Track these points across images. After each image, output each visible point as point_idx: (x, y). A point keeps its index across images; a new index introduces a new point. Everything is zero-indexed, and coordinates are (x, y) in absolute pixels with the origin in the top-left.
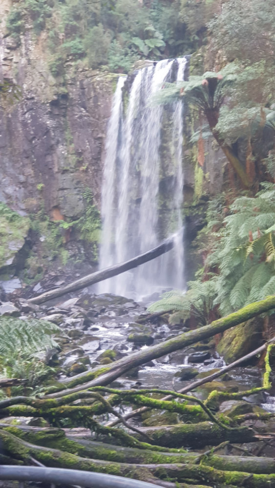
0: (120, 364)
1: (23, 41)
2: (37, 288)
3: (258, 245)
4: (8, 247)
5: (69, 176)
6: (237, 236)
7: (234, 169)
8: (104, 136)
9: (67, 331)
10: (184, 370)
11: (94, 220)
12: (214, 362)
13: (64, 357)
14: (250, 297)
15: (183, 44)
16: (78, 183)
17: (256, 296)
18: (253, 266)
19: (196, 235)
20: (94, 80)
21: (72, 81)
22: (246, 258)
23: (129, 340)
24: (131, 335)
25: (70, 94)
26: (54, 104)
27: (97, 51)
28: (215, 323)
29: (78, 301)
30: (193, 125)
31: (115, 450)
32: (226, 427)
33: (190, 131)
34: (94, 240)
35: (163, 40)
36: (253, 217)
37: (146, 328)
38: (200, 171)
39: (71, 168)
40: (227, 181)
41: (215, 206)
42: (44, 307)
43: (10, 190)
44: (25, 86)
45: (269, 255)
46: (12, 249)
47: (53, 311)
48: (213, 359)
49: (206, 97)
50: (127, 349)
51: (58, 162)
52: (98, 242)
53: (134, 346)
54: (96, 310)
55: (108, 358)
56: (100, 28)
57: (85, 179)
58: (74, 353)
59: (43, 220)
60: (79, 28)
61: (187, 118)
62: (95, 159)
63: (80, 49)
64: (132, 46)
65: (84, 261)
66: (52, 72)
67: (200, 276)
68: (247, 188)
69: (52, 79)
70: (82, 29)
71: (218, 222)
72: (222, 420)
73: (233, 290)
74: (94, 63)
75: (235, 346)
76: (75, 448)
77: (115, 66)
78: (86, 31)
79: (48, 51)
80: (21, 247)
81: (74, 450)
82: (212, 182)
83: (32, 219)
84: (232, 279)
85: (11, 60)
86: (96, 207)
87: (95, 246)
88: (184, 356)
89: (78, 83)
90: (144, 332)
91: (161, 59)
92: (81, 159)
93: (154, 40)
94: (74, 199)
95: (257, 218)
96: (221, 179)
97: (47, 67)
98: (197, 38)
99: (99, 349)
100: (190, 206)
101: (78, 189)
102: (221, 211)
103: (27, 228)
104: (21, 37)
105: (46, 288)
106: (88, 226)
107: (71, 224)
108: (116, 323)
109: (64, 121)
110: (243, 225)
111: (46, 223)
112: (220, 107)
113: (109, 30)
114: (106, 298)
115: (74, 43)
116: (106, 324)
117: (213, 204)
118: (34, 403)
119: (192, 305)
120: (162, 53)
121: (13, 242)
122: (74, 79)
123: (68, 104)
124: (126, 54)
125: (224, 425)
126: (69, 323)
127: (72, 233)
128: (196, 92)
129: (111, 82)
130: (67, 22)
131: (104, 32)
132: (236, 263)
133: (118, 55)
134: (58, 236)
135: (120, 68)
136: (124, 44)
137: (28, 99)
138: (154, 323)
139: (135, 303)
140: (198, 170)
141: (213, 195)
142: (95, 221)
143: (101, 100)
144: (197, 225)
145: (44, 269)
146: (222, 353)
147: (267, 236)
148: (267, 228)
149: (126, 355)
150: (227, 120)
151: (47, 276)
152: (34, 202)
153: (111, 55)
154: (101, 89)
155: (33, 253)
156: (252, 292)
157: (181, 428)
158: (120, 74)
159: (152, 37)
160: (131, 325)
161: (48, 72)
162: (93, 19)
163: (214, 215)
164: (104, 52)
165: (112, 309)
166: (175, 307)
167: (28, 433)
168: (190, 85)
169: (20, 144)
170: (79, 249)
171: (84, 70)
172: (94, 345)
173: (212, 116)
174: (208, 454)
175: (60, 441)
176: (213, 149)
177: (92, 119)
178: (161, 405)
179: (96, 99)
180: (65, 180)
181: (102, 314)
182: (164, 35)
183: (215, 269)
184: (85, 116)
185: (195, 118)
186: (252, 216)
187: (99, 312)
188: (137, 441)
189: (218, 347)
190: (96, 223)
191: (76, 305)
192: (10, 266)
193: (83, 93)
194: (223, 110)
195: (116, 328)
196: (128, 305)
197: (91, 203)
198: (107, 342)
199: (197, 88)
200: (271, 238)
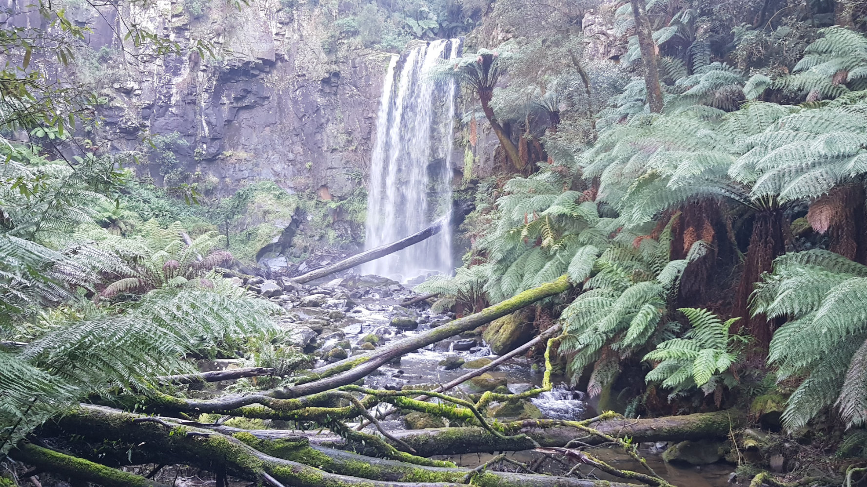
0: (380, 353)
1: (295, 16)
2: (303, 267)
3: (532, 228)
4: (274, 224)
5: (338, 155)
6: (510, 218)
7: (506, 152)
8: (374, 115)
9: (329, 312)
10: (449, 359)
13: (322, 340)
14: (522, 285)
15: (457, 27)
16: (347, 162)
17: (529, 283)
18: (527, 250)
19: (463, 219)
20: (366, 59)
21: (345, 59)
22: (520, 242)
23: (392, 324)
24: (395, 319)
25: (342, 72)
26: (325, 81)
27: (370, 30)
28: (485, 311)
29: (342, 282)
30: (464, 108)
31: (369, 462)
32: (500, 435)
33: (461, 113)
34: (361, 221)
35: (437, 21)
36: (527, 199)
37: (411, 312)
38: (471, 153)
39: (340, 147)
40: (498, 164)
41: (485, 189)
42: (307, 287)
43: (278, 168)
44: (296, 62)
45: (545, 239)
46: (279, 226)
47: (315, 291)
48: (479, 348)
49: (481, 76)
50: (390, 334)
51: (328, 141)
52: (365, 224)
53: (397, 330)
54: (360, 292)
55: (369, 344)
56: (374, 6)
57: (354, 158)
58: (334, 337)
59: (311, 199)
60: (352, 5)
61: (459, 100)
62: (364, 139)
63: (353, 27)
64: (406, 26)
65: (351, 242)
66: (324, 49)
67: (467, 260)
68: (518, 171)
69: (323, 56)
70: (356, 6)
71: (488, 205)
72: (495, 427)
73: (504, 275)
74: (367, 41)
75: (502, 334)
76: (320, 459)
77: (388, 45)
78: (360, 8)
79: (320, 27)
80: (287, 225)
81: (318, 463)
82: (482, 166)
83: (300, 198)
84: (504, 264)
85: (283, 35)
86: (364, 188)
87: (362, 227)
88: (449, 343)
89: (350, 61)
90: (408, 316)
91: (434, 39)
92: (350, 139)
93: (428, 21)
94: (342, 180)
95: (532, 200)
96: (491, 163)
97: (319, 44)
98: (470, 21)
99: (361, 332)
100: (458, 189)
101: (347, 169)
102: (491, 194)
103: (294, 206)
104: (294, 12)
105: (311, 266)
106: (356, 207)
107: (338, 204)
108: (380, 305)
109: (334, 100)
110: (517, 207)
111: (313, 202)
112: (493, 86)
113: (382, 9)
114: (370, 279)
115: (348, 20)
116: (370, 306)
117: (483, 187)
118: (271, 403)
119: (459, 290)
120: (435, 34)
121: (280, 220)
122: (346, 57)
123: (339, 82)
124: (399, 34)
125: (498, 433)
126: (331, 304)
127: (339, 212)
128: (470, 69)
129: (383, 61)
131: (378, 11)
132: (509, 247)
133: (391, 34)
134: (325, 216)
135: (393, 47)
136: (397, 24)
137: (299, 76)
138: (419, 307)
139: (400, 286)
140: (468, 153)
141: (482, 178)
142: (363, 202)
143: (373, 79)
144: (465, 209)
145: (310, 249)
146: (489, 340)
147: (542, 219)
148: (542, 211)
149: (388, 340)
150: (500, 99)
151: (313, 255)
152: (302, 180)
153: (384, 34)
154: (373, 68)
155: (299, 232)
156: (525, 278)
157: (448, 433)
158: (392, 54)
159: (426, 18)
160: (394, 308)
161: (320, 48)
163: (484, 198)
164: (378, 31)
165: (377, 291)
166: (440, 291)
167: (263, 441)
168: (464, 61)
169: (291, 121)
170: (346, 230)
171: (356, 49)
172: (355, 329)
173: (485, 93)
174: (479, 471)
175: (302, 451)
176: (484, 132)
177: (362, 98)
178: (425, 408)
179: (368, 78)
180: (334, 159)
181: (366, 295)
182: (438, 17)
183: (483, 255)
184: (356, 95)
185: (467, 100)
186: (526, 197)
187: (363, 294)
188: (395, 450)
189: (484, 334)
191: (340, 285)
192: (275, 244)
193: (355, 72)
194: (496, 91)
195: (379, 310)
196: (394, 287)
197: (360, 183)
198: (369, 325)
199: (471, 64)
200: (547, 222)
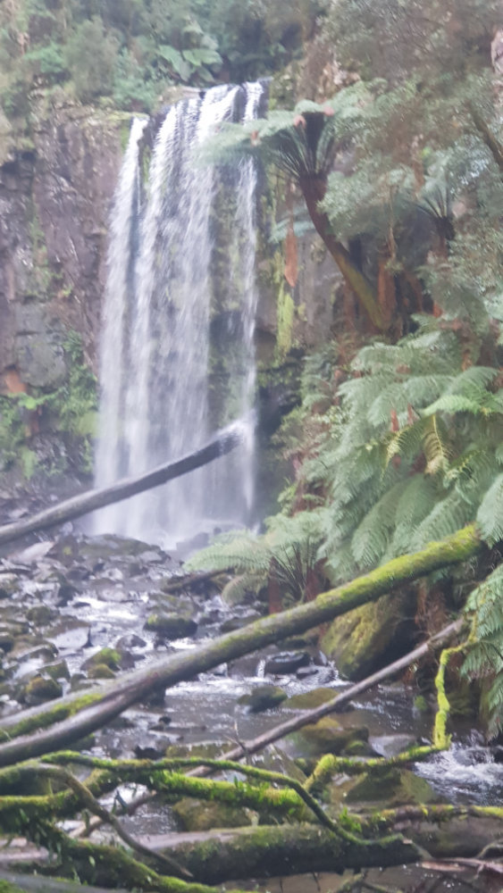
0: (123, 685)
3: (408, 440)
5: (37, 308)
6: (365, 422)
7: (356, 295)
8: (103, 231)
9: (25, 608)
10: (257, 690)
11: (85, 394)
12: (317, 672)
13: (14, 664)
14: (392, 548)
15: (256, 60)
16: (55, 321)
17: (404, 543)
18: (399, 480)
19: (279, 423)
20: (86, 125)
21: (44, 126)
22: (387, 465)
24: (152, 617)
25: (40, 151)
26: (8, 169)
27: (92, 70)
28: (323, 599)
29: (52, 549)
30: (274, 213)
32: (355, 838)
33: (269, 224)
34: (85, 433)
35: (218, 51)
36: (396, 384)
37: (183, 603)
38: (289, 300)
39: (40, 293)
40: (341, 319)
41: (317, 366)
45: (432, 459)
48: (314, 668)
49: (302, 152)
50: (143, 644)
51: (16, 283)
52: (94, 437)
53: (158, 638)
54: (85, 567)
55: (105, 666)
56: (97, 24)
57: (68, 314)
58: (35, 655)
60: (55, 24)
61: (264, 199)
62: (86, 277)
63: (58, 65)
64: (159, 63)
65: (66, 472)
66: (5, 107)
67: (288, 502)
68: (379, 331)
69: (4, 123)
70: (63, 26)
71: (323, 396)
72: (344, 823)
73: (358, 531)
74: (85, 92)
75: (358, 641)
77: (126, 98)
78: (71, 30)
82: (311, 322)
84: (356, 508)
86: (90, 369)
87: (87, 443)
88: (256, 662)
89: (55, 130)
90: (178, 611)
91: (212, 85)
92: (59, 276)
93: (202, 51)
94: (46, 352)
95: (405, 385)
96: (328, 316)
98: (282, 49)
99: (88, 645)
100: (267, 367)
101: (54, 334)
102: (329, 375)
106: (74, 405)
107: (41, 401)
108: (124, 592)
109: (26, 203)
110: (378, 400)
112: (328, 172)
113: (114, 30)
114: (105, 542)
115: (47, 53)
117: (314, 362)
119: (273, 559)
120: (215, 76)
122: (47, 124)
123: (35, 170)
124: (147, 77)
125: (350, 835)
126: (30, 593)
127: (43, 417)
128: (281, 140)
129: (118, 128)
130: (33, 12)
131: (105, 34)
132: (365, 476)
133: (131, 77)
134: (16, 424)
135: (135, 102)
136: (142, 59)
138: (198, 593)
139: (162, 553)
140: (284, 299)
141: (312, 346)
142: (87, 396)
143: (99, 163)
144: (281, 404)
146: (333, 654)
147: (425, 421)
148: (425, 405)
149: (141, 658)
150: (340, 195)
153: (119, 77)
154: (98, 142)
156: (396, 534)
157: (254, 837)
158: (134, 114)
159: (198, 46)
160: (152, 597)
162: (83, 7)
163: (316, 383)
164: (106, 72)
165: (117, 564)
166: (239, 562)
168: (270, 125)
170: (56, 449)
171: (66, 106)
172: (78, 639)
173: (313, 185)
176: (312, 259)
177: (80, 198)
178: (210, 791)
179: (89, 160)
180: (28, 316)
181: (98, 573)
182: (220, 43)
183: (318, 490)
184: (68, 193)
185: (278, 199)
186: (395, 381)
187: (91, 569)
188: (154, 873)
189: (323, 642)
190: (89, 398)
191: (48, 555)
193: (64, 150)
194: (334, 179)
195: (123, 602)
196: (149, 556)
197: (80, 360)
198: (104, 631)
199: (284, 132)
200: (435, 426)
